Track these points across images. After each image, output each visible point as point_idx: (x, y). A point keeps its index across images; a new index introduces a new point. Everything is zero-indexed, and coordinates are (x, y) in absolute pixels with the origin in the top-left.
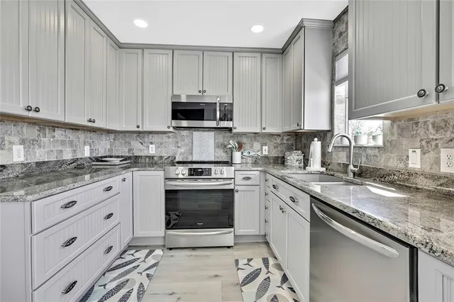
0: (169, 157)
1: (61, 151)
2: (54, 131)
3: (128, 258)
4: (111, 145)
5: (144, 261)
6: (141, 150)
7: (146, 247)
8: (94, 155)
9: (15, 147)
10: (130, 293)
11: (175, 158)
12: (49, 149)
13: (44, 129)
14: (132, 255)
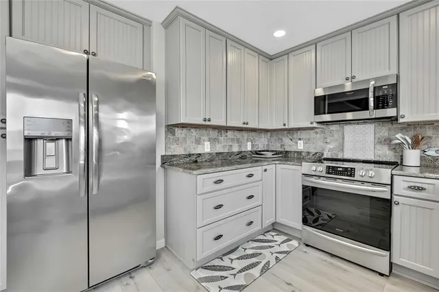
0: (316, 153)
1: (231, 146)
2: (227, 132)
3: (268, 237)
4: (268, 141)
5: (279, 245)
6: (290, 146)
7: (286, 234)
8: (255, 149)
9: (206, 143)
10: (258, 263)
11: (323, 154)
12: (224, 145)
13: (221, 131)
14: (273, 236)
